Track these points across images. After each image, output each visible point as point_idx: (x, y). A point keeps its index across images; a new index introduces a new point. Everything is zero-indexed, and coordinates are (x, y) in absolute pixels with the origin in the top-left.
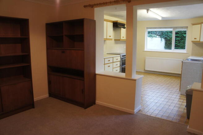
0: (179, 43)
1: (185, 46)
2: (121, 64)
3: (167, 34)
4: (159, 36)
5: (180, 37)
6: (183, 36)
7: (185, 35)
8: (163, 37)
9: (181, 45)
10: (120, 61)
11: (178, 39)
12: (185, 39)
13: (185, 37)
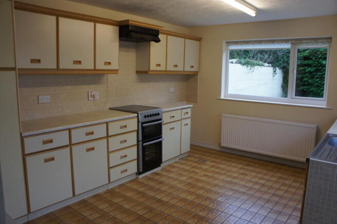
0: (312, 77)
1: (324, 84)
2: (140, 139)
3: (286, 59)
4: (268, 63)
5: (315, 66)
6: (319, 63)
7: (324, 62)
8: (278, 66)
9: (317, 82)
10: (138, 131)
11: (310, 69)
12: (325, 70)
13: (324, 66)
